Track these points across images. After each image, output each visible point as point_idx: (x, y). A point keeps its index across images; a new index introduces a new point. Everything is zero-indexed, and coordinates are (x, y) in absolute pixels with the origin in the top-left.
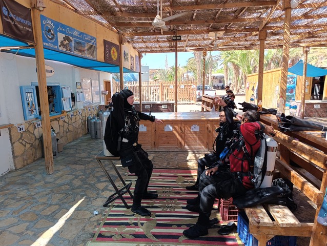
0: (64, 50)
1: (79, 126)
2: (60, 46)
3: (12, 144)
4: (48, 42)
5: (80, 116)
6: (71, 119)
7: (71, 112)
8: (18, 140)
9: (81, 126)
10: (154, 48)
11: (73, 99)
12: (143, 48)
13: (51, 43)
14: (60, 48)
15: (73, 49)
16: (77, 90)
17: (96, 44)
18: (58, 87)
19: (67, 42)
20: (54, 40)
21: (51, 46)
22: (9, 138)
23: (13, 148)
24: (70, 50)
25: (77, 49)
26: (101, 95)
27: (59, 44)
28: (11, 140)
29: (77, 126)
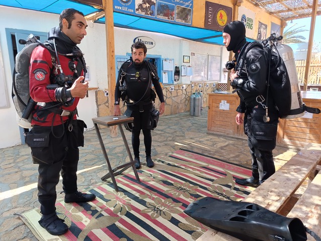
0: (143, 14)
1: (181, 101)
2: (137, 10)
3: (98, 106)
4: (121, 6)
5: (184, 91)
6: (171, 92)
7: (171, 86)
8: (105, 104)
9: (183, 101)
10: (299, 9)
11: (177, 72)
12: (282, 11)
13: (125, 6)
14: (137, 12)
15: (156, 12)
16: (183, 64)
17: (192, 7)
18: (159, 59)
19: (148, 5)
20: (129, 3)
21: (125, 9)
22: (95, 100)
23: (98, 109)
24: (151, 14)
25: (161, 13)
26: (222, 73)
27: (137, 7)
28: (97, 102)
29: (179, 101)
